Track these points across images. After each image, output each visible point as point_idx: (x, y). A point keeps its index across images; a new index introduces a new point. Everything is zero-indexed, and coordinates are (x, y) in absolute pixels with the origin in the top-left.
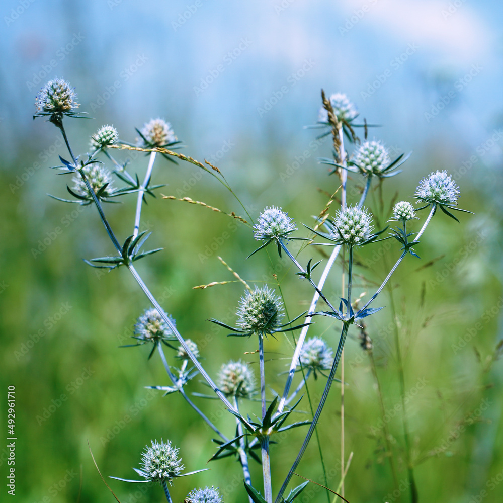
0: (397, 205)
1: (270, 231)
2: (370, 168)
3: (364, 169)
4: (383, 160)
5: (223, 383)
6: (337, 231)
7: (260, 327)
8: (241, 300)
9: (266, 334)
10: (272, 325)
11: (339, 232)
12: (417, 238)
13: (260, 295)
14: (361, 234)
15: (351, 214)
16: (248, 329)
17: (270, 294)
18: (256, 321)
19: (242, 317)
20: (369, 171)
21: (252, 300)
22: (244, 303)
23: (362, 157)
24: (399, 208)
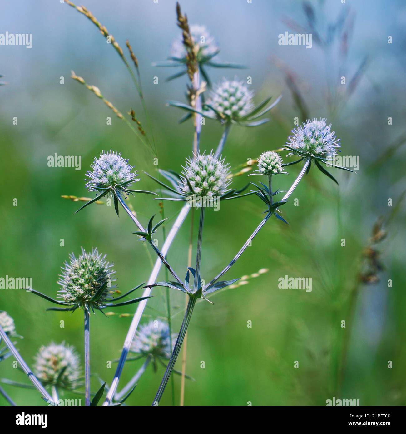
0: (263, 156)
1: (105, 180)
2: (229, 112)
3: (222, 115)
4: (245, 104)
5: (40, 368)
6: (186, 182)
7: (86, 299)
8: (64, 266)
9: (94, 309)
10: (101, 298)
11: (189, 184)
12: (285, 197)
13: (88, 260)
14: (216, 188)
15: (204, 162)
16: (71, 301)
17: (100, 260)
18: (81, 292)
19: (64, 286)
20: (227, 116)
21: (77, 266)
22: (67, 269)
23: (220, 100)
24: (264, 159)
